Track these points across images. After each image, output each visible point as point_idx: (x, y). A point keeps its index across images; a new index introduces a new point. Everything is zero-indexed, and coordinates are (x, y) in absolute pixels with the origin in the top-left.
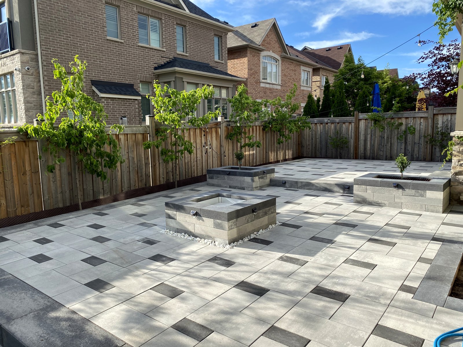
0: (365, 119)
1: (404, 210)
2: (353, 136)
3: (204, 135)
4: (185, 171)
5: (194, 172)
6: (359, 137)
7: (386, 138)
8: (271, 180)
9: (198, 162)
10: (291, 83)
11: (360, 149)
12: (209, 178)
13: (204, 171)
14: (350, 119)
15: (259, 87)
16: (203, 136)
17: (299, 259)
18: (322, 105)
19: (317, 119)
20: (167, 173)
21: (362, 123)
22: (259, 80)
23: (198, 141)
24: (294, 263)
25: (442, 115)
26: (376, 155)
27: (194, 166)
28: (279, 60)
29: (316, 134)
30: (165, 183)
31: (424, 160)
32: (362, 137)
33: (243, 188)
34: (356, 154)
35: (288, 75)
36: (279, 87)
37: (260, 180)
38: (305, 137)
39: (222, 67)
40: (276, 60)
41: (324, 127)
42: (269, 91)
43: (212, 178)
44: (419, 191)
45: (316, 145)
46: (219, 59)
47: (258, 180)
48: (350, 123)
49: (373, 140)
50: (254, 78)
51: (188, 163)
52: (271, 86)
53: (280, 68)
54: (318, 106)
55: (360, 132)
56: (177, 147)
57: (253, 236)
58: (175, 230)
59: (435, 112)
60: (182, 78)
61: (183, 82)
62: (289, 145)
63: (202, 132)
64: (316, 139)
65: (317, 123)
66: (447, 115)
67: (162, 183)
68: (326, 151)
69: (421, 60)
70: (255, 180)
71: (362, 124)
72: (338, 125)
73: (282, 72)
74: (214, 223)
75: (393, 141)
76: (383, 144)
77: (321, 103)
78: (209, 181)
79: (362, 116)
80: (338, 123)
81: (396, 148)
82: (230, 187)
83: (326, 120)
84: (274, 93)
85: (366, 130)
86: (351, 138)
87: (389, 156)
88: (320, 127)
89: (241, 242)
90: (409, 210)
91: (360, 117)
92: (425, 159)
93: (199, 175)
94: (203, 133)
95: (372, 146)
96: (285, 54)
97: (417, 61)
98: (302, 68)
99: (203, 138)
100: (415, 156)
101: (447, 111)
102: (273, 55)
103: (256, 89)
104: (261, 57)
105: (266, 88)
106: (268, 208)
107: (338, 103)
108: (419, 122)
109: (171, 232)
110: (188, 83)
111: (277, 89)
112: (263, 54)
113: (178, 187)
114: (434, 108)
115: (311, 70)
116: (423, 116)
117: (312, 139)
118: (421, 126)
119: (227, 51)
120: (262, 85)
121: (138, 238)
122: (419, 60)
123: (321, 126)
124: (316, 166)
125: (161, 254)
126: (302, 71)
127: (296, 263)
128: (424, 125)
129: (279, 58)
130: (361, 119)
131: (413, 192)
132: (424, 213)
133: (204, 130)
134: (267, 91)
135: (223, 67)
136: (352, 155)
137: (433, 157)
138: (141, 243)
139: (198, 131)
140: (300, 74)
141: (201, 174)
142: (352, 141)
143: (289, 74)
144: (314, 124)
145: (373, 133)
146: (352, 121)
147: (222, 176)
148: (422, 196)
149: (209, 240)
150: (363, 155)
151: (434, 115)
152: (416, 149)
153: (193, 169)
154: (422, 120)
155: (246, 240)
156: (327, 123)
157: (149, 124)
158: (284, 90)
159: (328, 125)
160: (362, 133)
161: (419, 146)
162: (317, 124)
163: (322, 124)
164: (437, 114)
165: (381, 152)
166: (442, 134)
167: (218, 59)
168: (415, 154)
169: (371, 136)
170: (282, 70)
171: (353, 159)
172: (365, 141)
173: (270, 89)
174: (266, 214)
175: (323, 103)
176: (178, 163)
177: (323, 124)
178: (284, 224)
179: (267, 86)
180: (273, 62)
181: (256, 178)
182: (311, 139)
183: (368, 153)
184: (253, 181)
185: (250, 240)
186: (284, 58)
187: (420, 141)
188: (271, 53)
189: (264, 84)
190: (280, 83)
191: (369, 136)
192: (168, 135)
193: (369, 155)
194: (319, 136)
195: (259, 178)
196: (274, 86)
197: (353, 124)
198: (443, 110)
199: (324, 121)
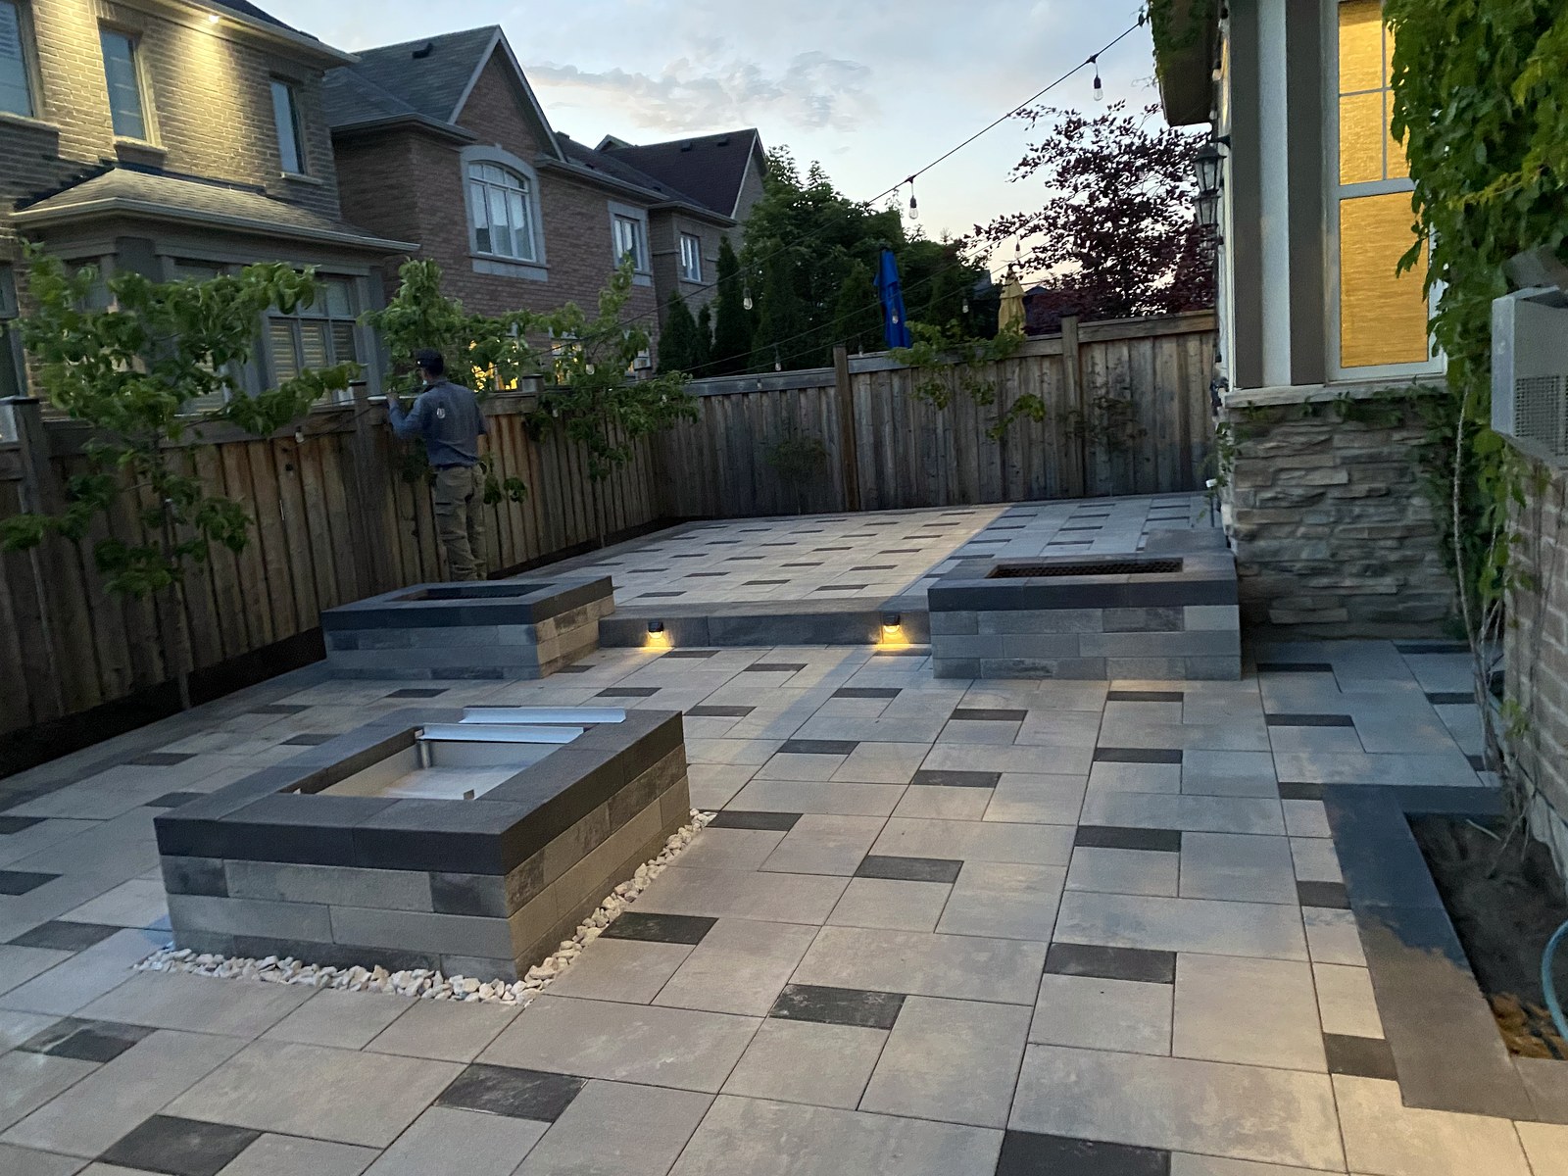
0: (871, 373)
1: (1119, 685)
2: (836, 435)
3: (289, 468)
4: (219, 625)
5: (261, 629)
6: (858, 437)
7: (940, 431)
8: (603, 626)
9: (275, 582)
10: (583, 260)
11: (864, 477)
12: (338, 647)
13: (303, 618)
14: (823, 377)
15: (469, 274)
16: (282, 469)
17: (859, 992)
18: (717, 329)
19: (710, 379)
20: (134, 648)
21: (862, 388)
22: (467, 248)
23: (265, 495)
24: (847, 1019)
25: (1103, 346)
26: (915, 491)
27: (257, 601)
28: (528, 179)
29: (712, 436)
30: (127, 693)
31: (1065, 494)
32: (866, 437)
33: (494, 671)
34: (851, 491)
35: (569, 232)
36: (542, 276)
37: (563, 630)
38: (675, 446)
39: (316, 200)
40: (521, 179)
41: (737, 406)
42: (508, 289)
43: (349, 645)
44: (1160, 610)
45: (715, 471)
46: (301, 171)
47: (555, 633)
48: (822, 388)
49: (901, 443)
50: (446, 241)
51: (227, 590)
52: (512, 269)
53: (537, 207)
54: (707, 336)
55: (857, 417)
56: (169, 527)
57: (614, 906)
58: (222, 946)
59: (1083, 338)
60: (149, 244)
61: (159, 256)
62: (624, 481)
63: (279, 455)
64: (714, 451)
65: (710, 396)
66: (1117, 345)
67: (115, 694)
68: (754, 492)
69: (1023, 169)
70: (542, 634)
71: (862, 390)
72: (784, 398)
73: (545, 223)
74: (434, 890)
75: (963, 441)
76: (933, 455)
77: (713, 324)
78: (336, 657)
79: (861, 361)
80: (783, 391)
81: (974, 464)
82: (437, 675)
83: (741, 382)
84: (526, 296)
85: (876, 410)
86: (831, 440)
87: (956, 492)
88: (722, 410)
89: (568, 953)
90: (1132, 682)
91: (853, 368)
92: (1067, 491)
93: (283, 636)
94: (283, 460)
95: (902, 461)
96: (548, 157)
97: (1013, 172)
98: (614, 207)
99: (283, 479)
100: (1035, 486)
101: (1116, 333)
102: (508, 159)
103: (461, 284)
104: (463, 165)
105: (497, 278)
106: (658, 764)
107: (774, 320)
108: (1037, 373)
109: (207, 958)
110: (181, 261)
111: (533, 282)
112: (470, 153)
113: (194, 704)
114: (1080, 325)
115: (641, 215)
116: (1049, 351)
117: (701, 453)
118: (1045, 385)
119: (330, 142)
120: (480, 267)
121: (20, 1031)
122: (1017, 169)
123: (727, 403)
124: (739, 551)
125: (169, 1112)
126: (612, 216)
127: (858, 1016)
128: (1054, 382)
129: (529, 172)
130: (856, 374)
131: (1140, 615)
132: (1184, 687)
133: (285, 444)
134: (500, 288)
135: (320, 201)
136: (839, 498)
137: (1089, 482)
138: (41, 1059)
139: (258, 452)
140: (609, 229)
141: (292, 632)
142: (835, 450)
143: (571, 228)
144: (702, 399)
145: (898, 418)
146: (827, 381)
147: (397, 632)
148: (1172, 626)
149: (419, 972)
150: (874, 494)
151: (1081, 346)
152: (1036, 462)
153: (252, 618)
154: (1046, 364)
155: (591, 932)
156: (746, 395)
157: (15, 438)
158: (559, 286)
159: (749, 402)
160: (864, 422)
161: (1044, 450)
162: (713, 399)
163: (727, 396)
164: (1089, 344)
165: (931, 479)
166: (1112, 406)
167: (297, 169)
168: (1034, 476)
169: (895, 429)
170: (545, 215)
171: (844, 511)
172: (878, 446)
173: (511, 282)
174: (651, 792)
175: (720, 322)
176: (180, 595)
177: (733, 398)
178: (726, 820)
179: (500, 270)
180: (511, 183)
181: (547, 627)
182: (695, 453)
183: (891, 486)
184: (534, 637)
185: (612, 931)
186: (544, 171)
187: (1047, 435)
188: (498, 153)
189: (487, 263)
190: (543, 261)
191: (887, 429)
192: (122, 480)
193: (892, 493)
194: (724, 442)
195: (558, 625)
196: (522, 269)
197: (832, 392)
198: (1106, 328)
199: (736, 386)
